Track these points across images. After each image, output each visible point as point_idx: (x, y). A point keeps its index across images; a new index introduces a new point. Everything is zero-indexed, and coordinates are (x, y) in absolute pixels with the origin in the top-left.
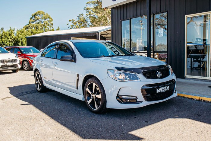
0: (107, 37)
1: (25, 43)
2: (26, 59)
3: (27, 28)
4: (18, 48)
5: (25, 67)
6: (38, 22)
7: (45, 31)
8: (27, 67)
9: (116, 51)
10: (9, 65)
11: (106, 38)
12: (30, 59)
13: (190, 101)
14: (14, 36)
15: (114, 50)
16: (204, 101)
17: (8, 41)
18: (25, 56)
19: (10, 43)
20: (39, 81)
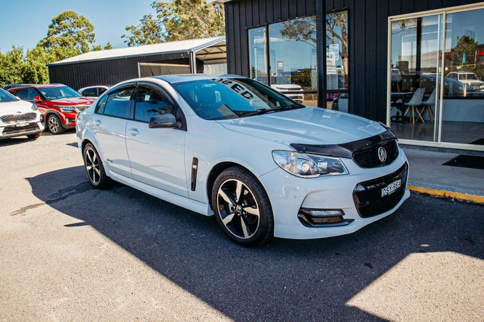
0: (206, 60)
1: (46, 76)
2: (55, 111)
3: (47, 44)
4: (36, 89)
5: (52, 127)
6: (65, 32)
7: (84, 52)
8: (56, 127)
9: (247, 92)
10: (21, 126)
11: (205, 62)
12: (62, 111)
13: (427, 201)
14: (22, 62)
15: (242, 91)
16: (455, 199)
17: (11, 74)
18: (51, 105)
19: (16, 78)
20: (94, 166)
